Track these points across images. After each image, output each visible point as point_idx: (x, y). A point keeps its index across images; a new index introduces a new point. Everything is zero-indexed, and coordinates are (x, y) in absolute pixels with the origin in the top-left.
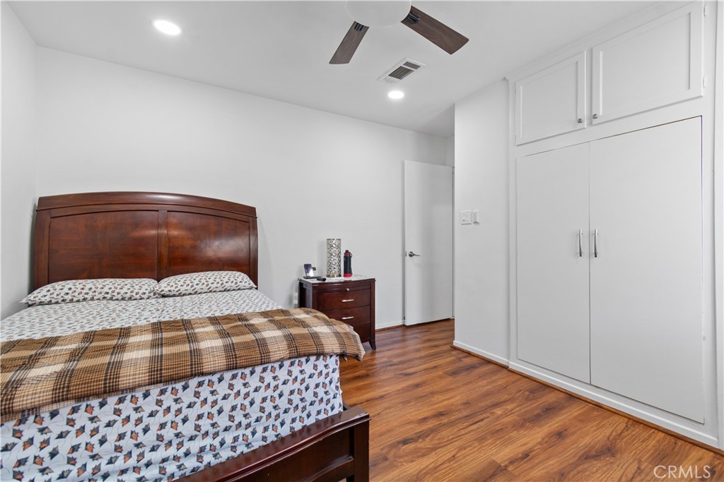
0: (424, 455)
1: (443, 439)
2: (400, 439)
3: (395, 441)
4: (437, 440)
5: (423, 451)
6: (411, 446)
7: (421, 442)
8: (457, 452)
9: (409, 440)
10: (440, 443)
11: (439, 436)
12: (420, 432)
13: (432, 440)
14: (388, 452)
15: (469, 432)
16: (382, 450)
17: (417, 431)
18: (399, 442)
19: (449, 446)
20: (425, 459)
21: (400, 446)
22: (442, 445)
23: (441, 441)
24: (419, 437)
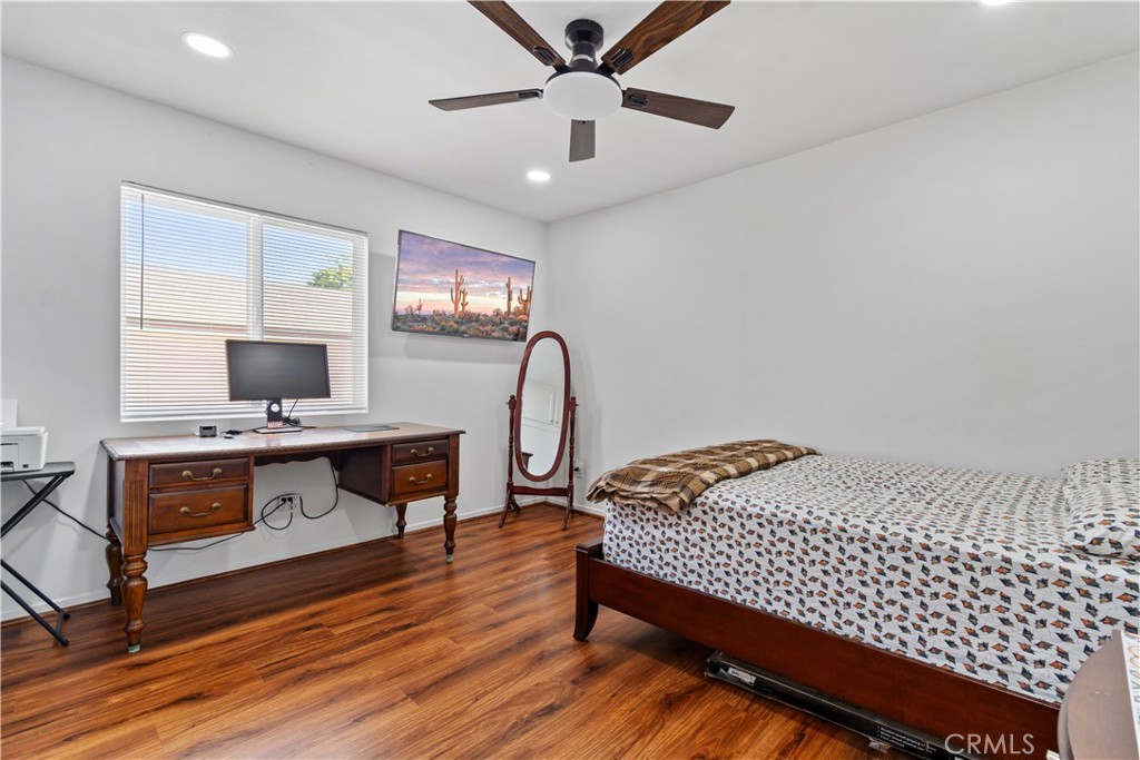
0: (522, 694)
1: (486, 726)
2: (560, 713)
3: (567, 708)
4: (497, 722)
5: (523, 700)
6: (541, 704)
7: (525, 712)
8: (468, 707)
9: (545, 714)
10: (494, 716)
11: (492, 731)
12: (527, 731)
13: (507, 720)
14: (574, 690)
15: (431, 748)
16: (583, 694)
17: (532, 732)
18: (561, 707)
19: (479, 714)
20: (519, 691)
21: (558, 703)
22: (491, 714)
23: (490, 720)
24: (528, 721)
